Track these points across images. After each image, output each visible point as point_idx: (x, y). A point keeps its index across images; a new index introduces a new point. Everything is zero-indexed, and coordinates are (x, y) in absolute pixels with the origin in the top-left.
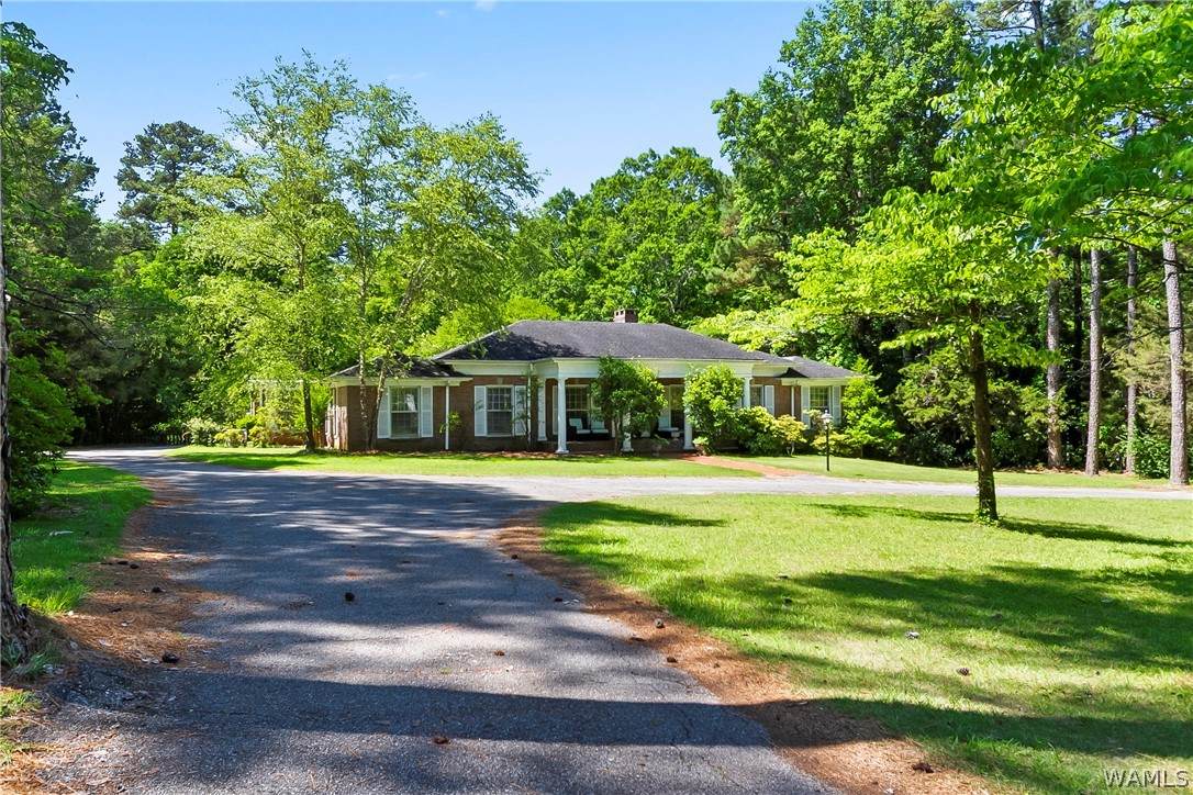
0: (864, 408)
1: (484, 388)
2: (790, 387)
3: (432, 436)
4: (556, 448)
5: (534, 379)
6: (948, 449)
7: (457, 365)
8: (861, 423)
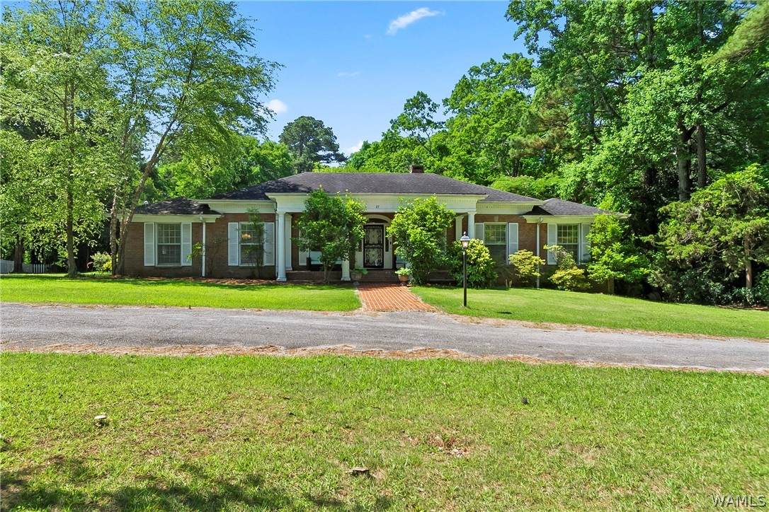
0: (607, 244)
1: (236, 224)
2: (536, 224)
3: (190, 264)
6: (716, 288)
7: (213, 204)
8: (604, 258)
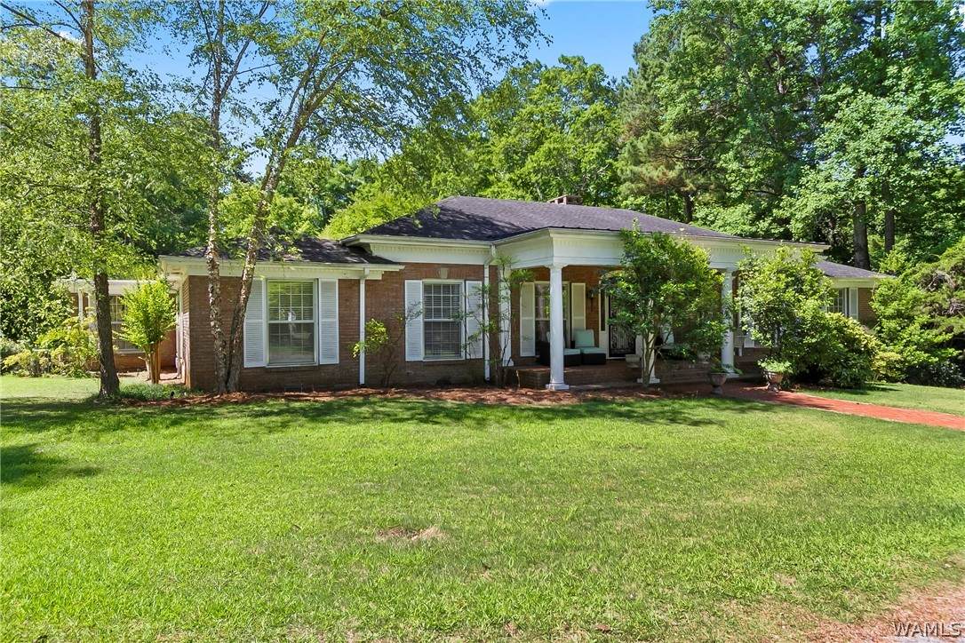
1: (420, 284)
3: (336, 361)
4: (546, 379)
5: (494, 271)
7: (379, 245)
